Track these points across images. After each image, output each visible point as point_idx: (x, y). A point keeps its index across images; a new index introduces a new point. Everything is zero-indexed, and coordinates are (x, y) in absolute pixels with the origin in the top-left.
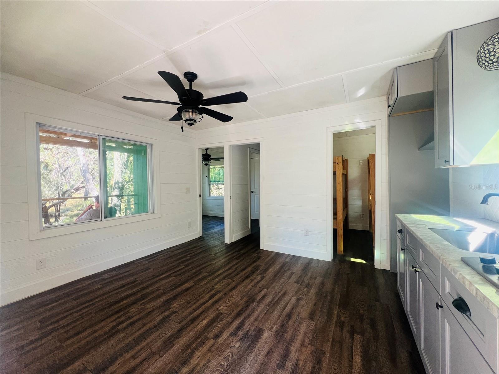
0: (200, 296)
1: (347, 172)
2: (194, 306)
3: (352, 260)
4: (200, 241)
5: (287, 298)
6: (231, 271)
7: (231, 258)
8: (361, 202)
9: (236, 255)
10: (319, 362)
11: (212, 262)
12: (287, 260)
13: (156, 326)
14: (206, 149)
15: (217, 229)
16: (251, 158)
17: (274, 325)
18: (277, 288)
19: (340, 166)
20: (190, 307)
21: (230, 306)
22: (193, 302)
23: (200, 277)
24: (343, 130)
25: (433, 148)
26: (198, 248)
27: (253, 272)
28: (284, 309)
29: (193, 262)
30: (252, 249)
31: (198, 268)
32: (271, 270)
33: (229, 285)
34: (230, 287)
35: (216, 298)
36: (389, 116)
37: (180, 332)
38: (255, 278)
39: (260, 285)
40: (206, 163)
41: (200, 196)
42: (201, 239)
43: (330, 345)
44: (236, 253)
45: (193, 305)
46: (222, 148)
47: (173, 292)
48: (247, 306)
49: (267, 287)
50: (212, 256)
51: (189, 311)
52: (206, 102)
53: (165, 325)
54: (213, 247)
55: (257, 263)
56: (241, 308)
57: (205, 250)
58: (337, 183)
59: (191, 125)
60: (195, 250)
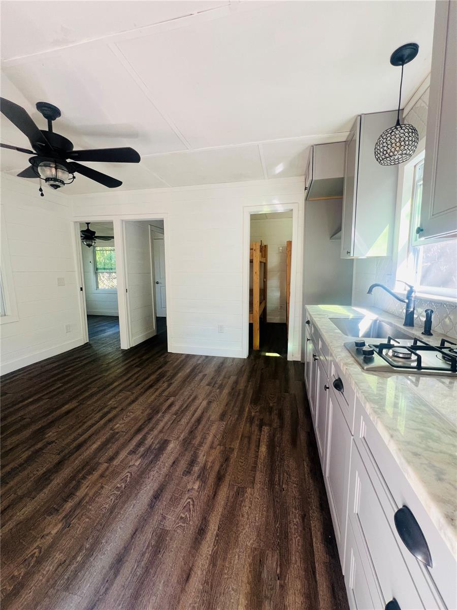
0: (87, 417)
1: (266, 260)
2: (80, 430)
3: (267, 354)
4: (86, 349)
5: (197, 402)
6: (130, 382)
7: (129, 367)
8: (279, 292)
9: (137, 363)
10: (227, 460)
11: (104, 374)
12: (199, 362)
13: (23, 464)
14: (87, 223)
15: (110, 332)
16: (152, 239)
17: (181, 433)
18: (186, 393)
19: (258, 254)
20: (74, 432)
21: (128, 422)
22: (78, 426)
23: (87, 394)
24: (261, 211)
25: (340, 238)
26: (83, 358)
27: (157, 380)
28: (193, 415)
29: (76, 377)
30: (158, 353)
31: (83, 384)
32: (181, 375)
33: (127, 398)
34: (128, 401)
35: (110, 416)
36: (306, 199)
37: (59, 465)
38: (160, 387)
39: (166, 393)
40: (88, 243)
41: (81, 289)
42: (86, 346)
43: (238, 441)
44: (137, 360)
45: (77, 429)
46: (111, 223)
47: (46, 419)
48: (150, 419)
49: (174, 394)
50: (103, 366)
51: (72, 437)
52: (77, 155)
53: (37, 460)
54: (105, 355)
55: (163, 369)
56: (143, 422)
57: (94, 361)
58: (254, 273)
59: (56, 187)
60: (78, 361)
